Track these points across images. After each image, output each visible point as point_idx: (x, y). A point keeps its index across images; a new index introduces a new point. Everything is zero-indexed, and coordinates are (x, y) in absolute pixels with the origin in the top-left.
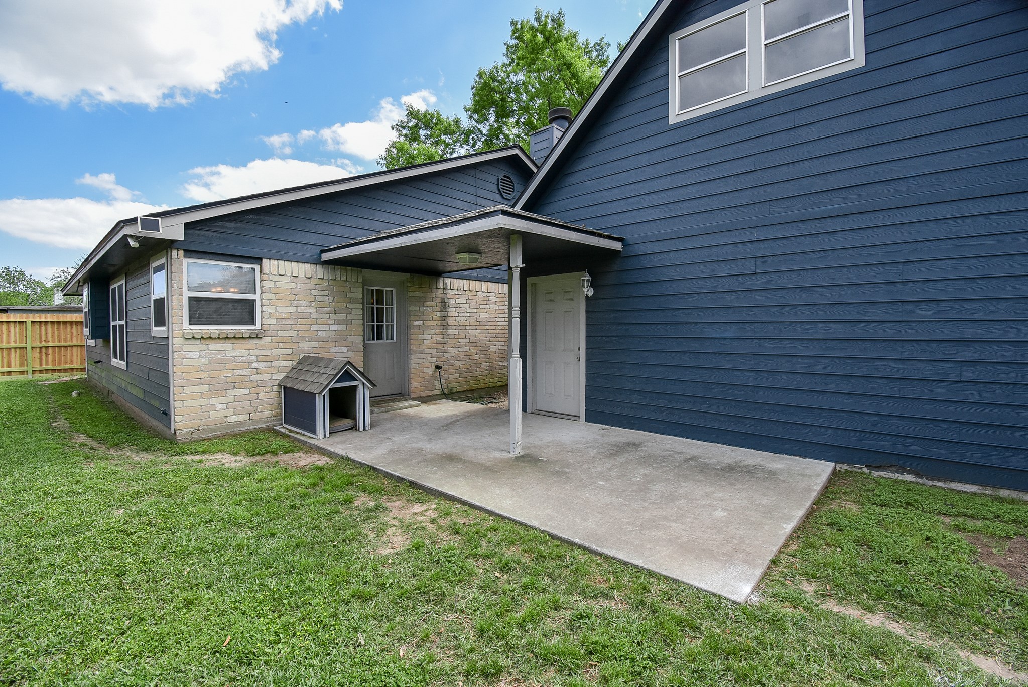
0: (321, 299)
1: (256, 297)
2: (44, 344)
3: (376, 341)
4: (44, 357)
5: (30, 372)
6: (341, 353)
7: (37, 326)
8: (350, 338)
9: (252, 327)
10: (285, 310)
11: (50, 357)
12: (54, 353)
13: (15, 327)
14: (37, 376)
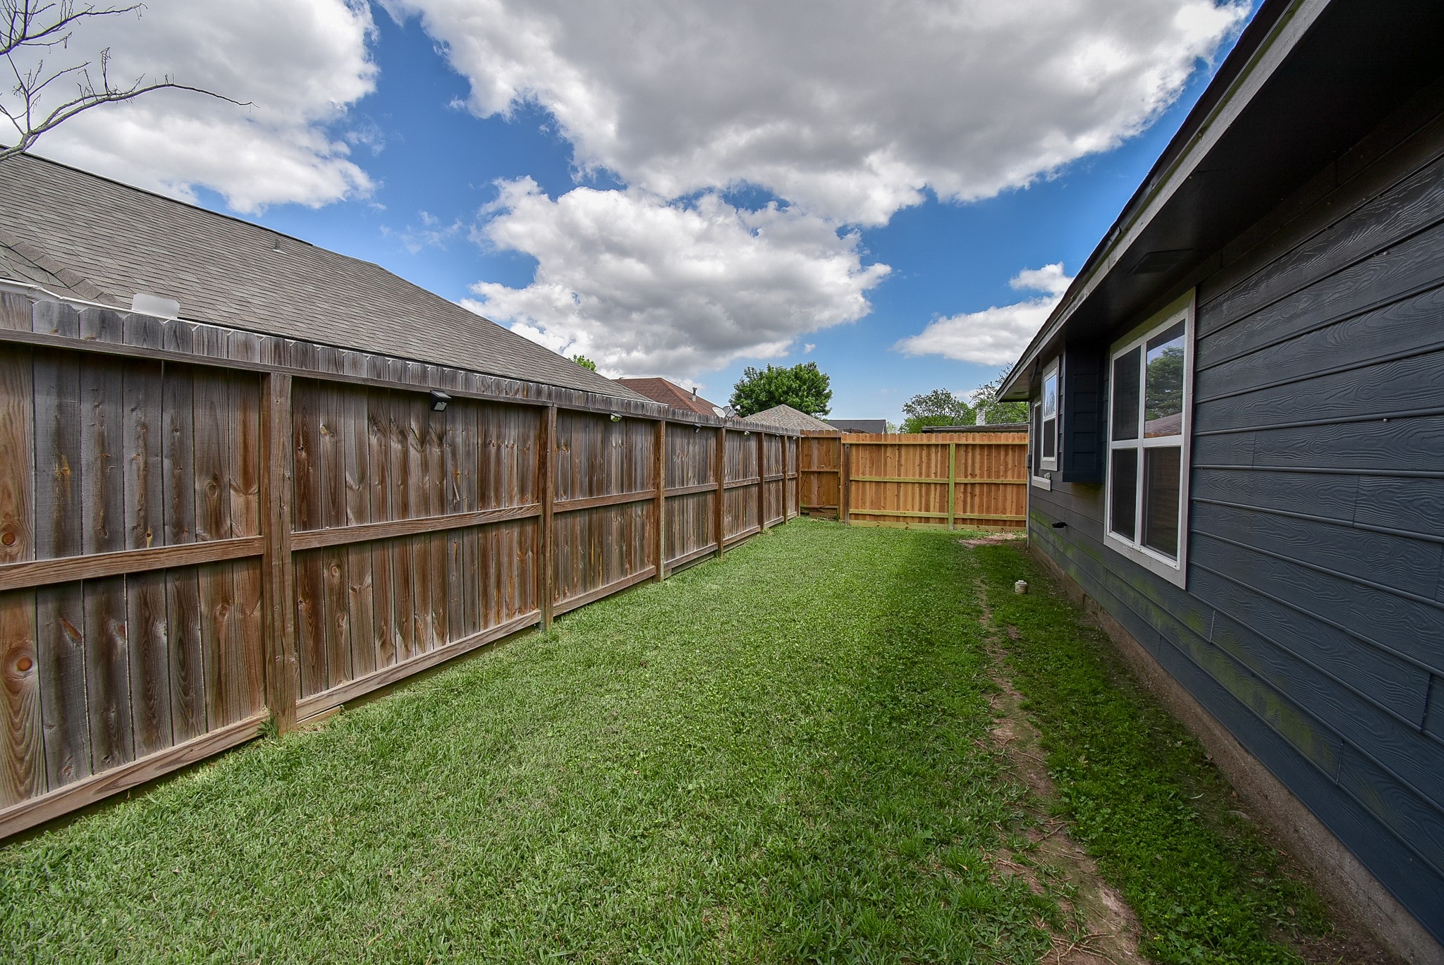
2: (969, 480)
4: (969, 500)
5: (951, 520)
7: (962, 452)
11: (977, 499)
12: (982, 494)
13: (936, 453)
14: (961, 528)
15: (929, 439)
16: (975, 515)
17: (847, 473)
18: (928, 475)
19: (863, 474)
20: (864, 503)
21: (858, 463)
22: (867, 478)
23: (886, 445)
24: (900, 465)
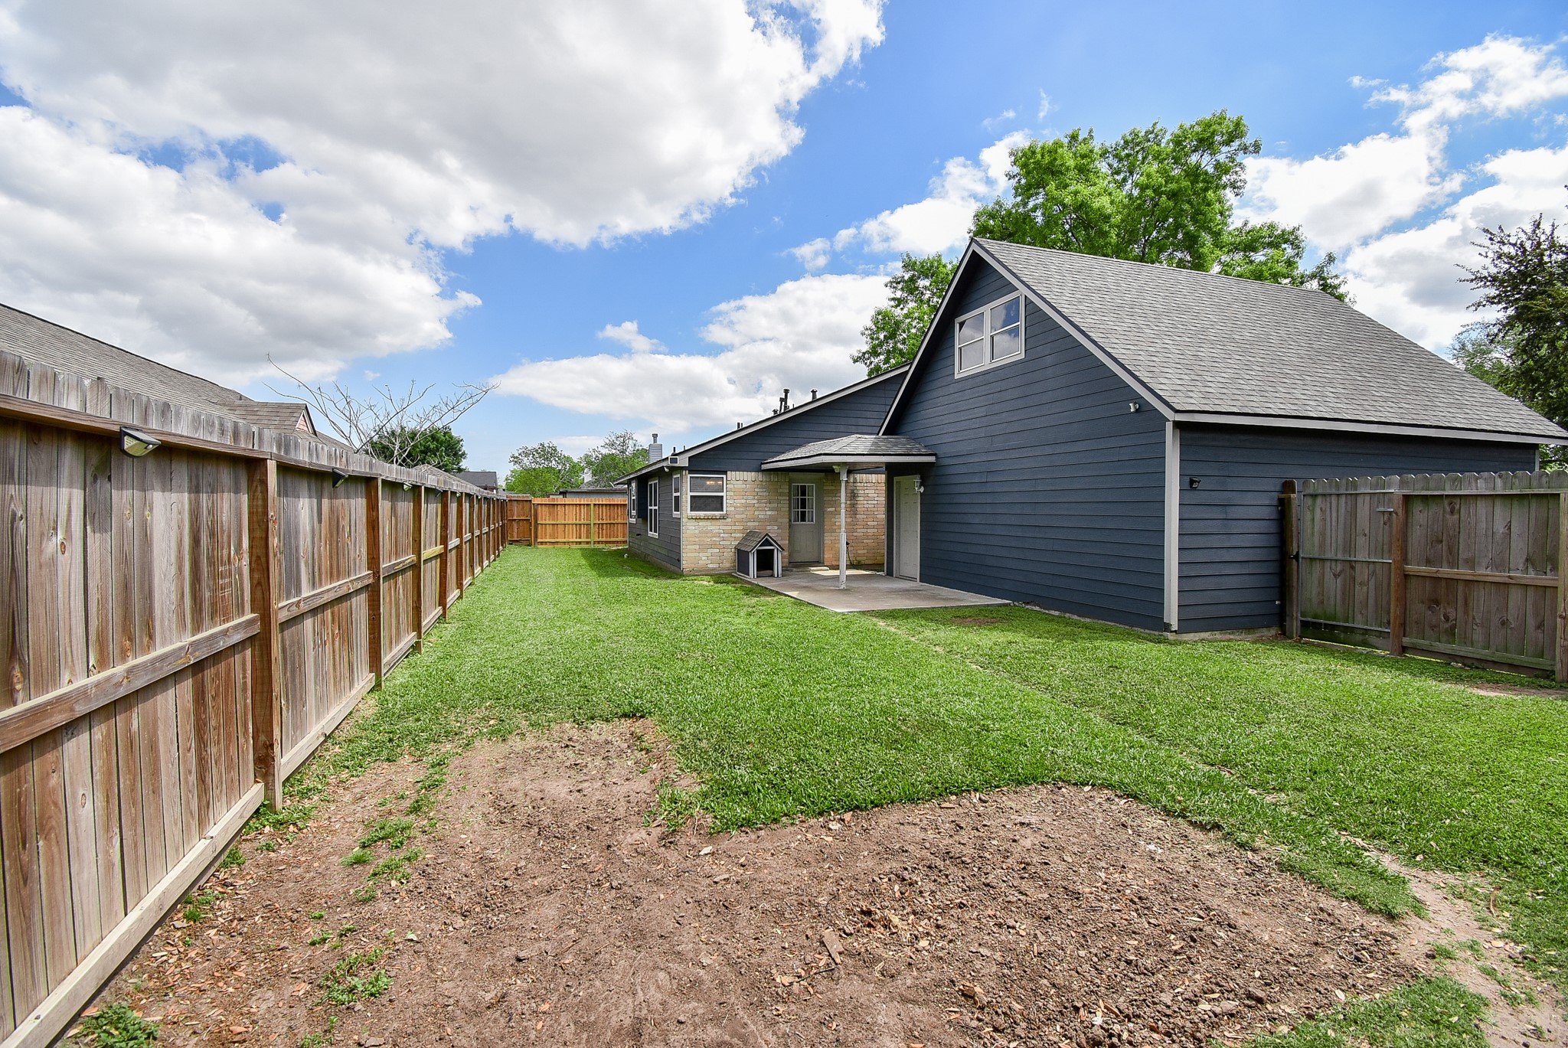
0: (761, 494)
2: (601, 522)
4: (601, 532)
5: (593, 542)
7: (597, 507)
9: (722, 512)
10: (740, 501)
11: (604, 531)
12: (606, 528)
14: (597, 546)
15: (580, 501)
16: (604, 539)
17: (536, 520)
18: (580, 520)
19: (545, 520)
20: (546, 536)
21: (542, 514)
22: (548, 522)
23: (557, 504)
24: (565, 515)
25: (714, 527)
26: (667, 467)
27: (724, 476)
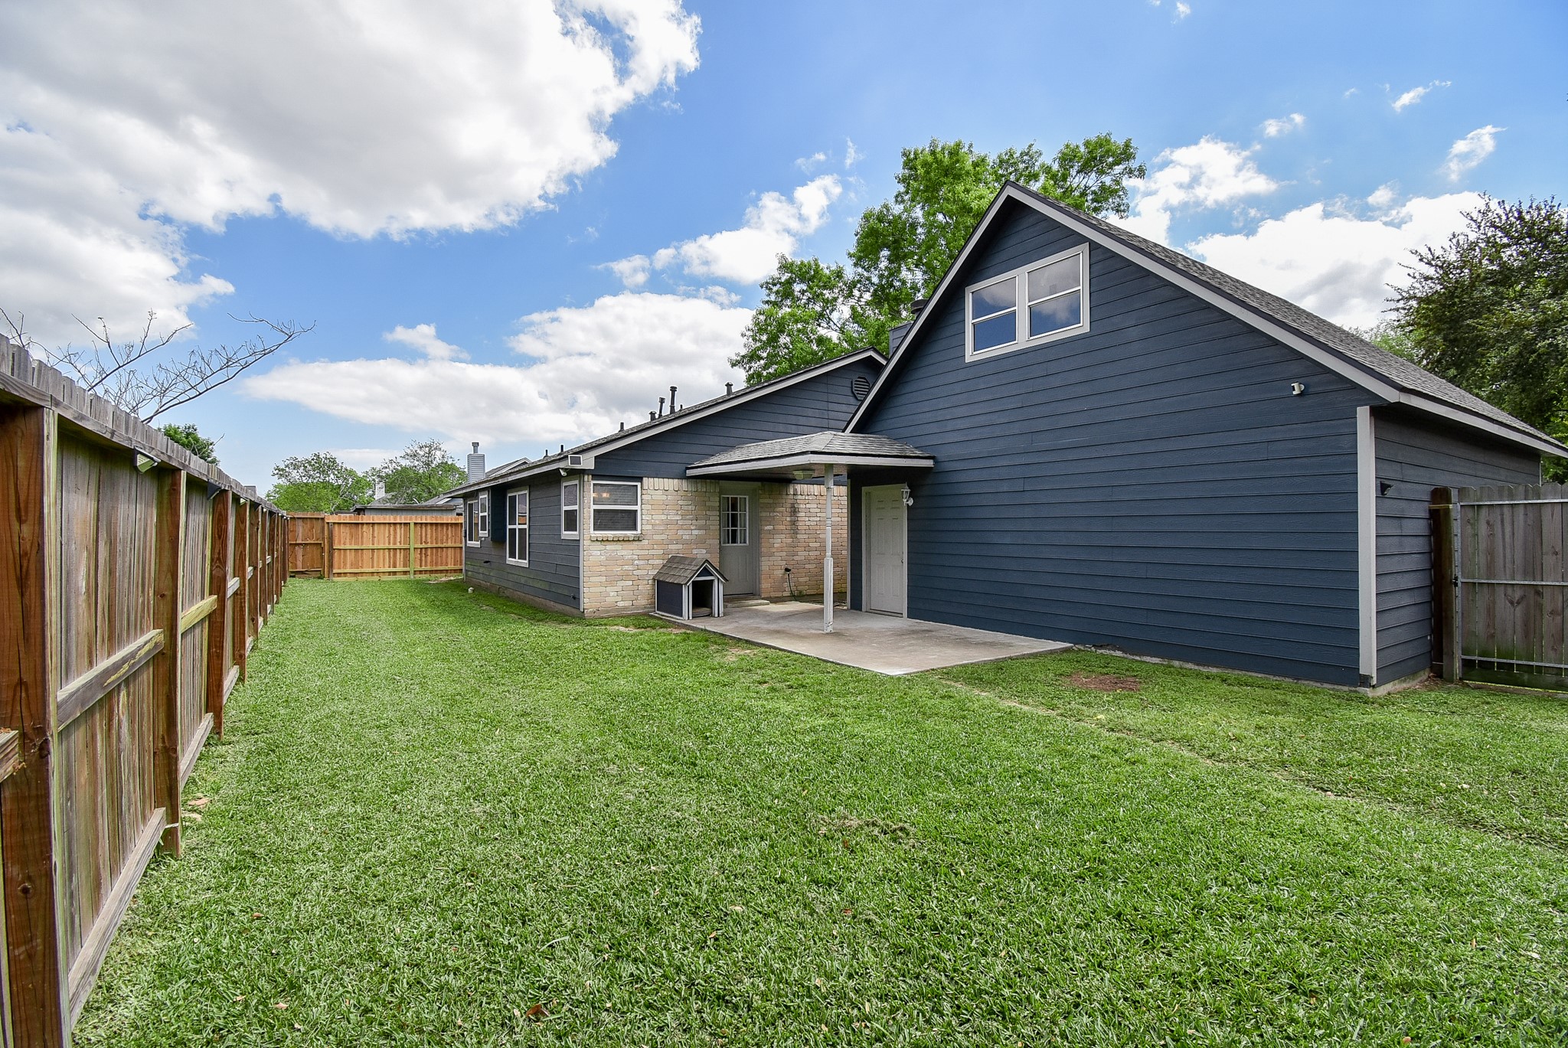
0: (686, 508)
1: (637, 508)
2: (424, 545)
3: (730, 544)
4: (424, 558)
5: (412, 573)
6: (700, 554)
7: (418, 527)
8: (708, 541)
9: (635, 532)
10: (659, 518)
11: (429, 558)
12: (432, 554)
13: (400, 529)
14: (418, 577)
15: (395, 519)
16: (428, 568)
17: (331, 544)
18: (395, 544)
19: (344, 544)
20: (345, 564)
21: (340, 536)
22: (348, 547)
23: (362, 524)
24: (373, 537)
25: (625, 551)
26: (565, 470)
27: (639, 484)
